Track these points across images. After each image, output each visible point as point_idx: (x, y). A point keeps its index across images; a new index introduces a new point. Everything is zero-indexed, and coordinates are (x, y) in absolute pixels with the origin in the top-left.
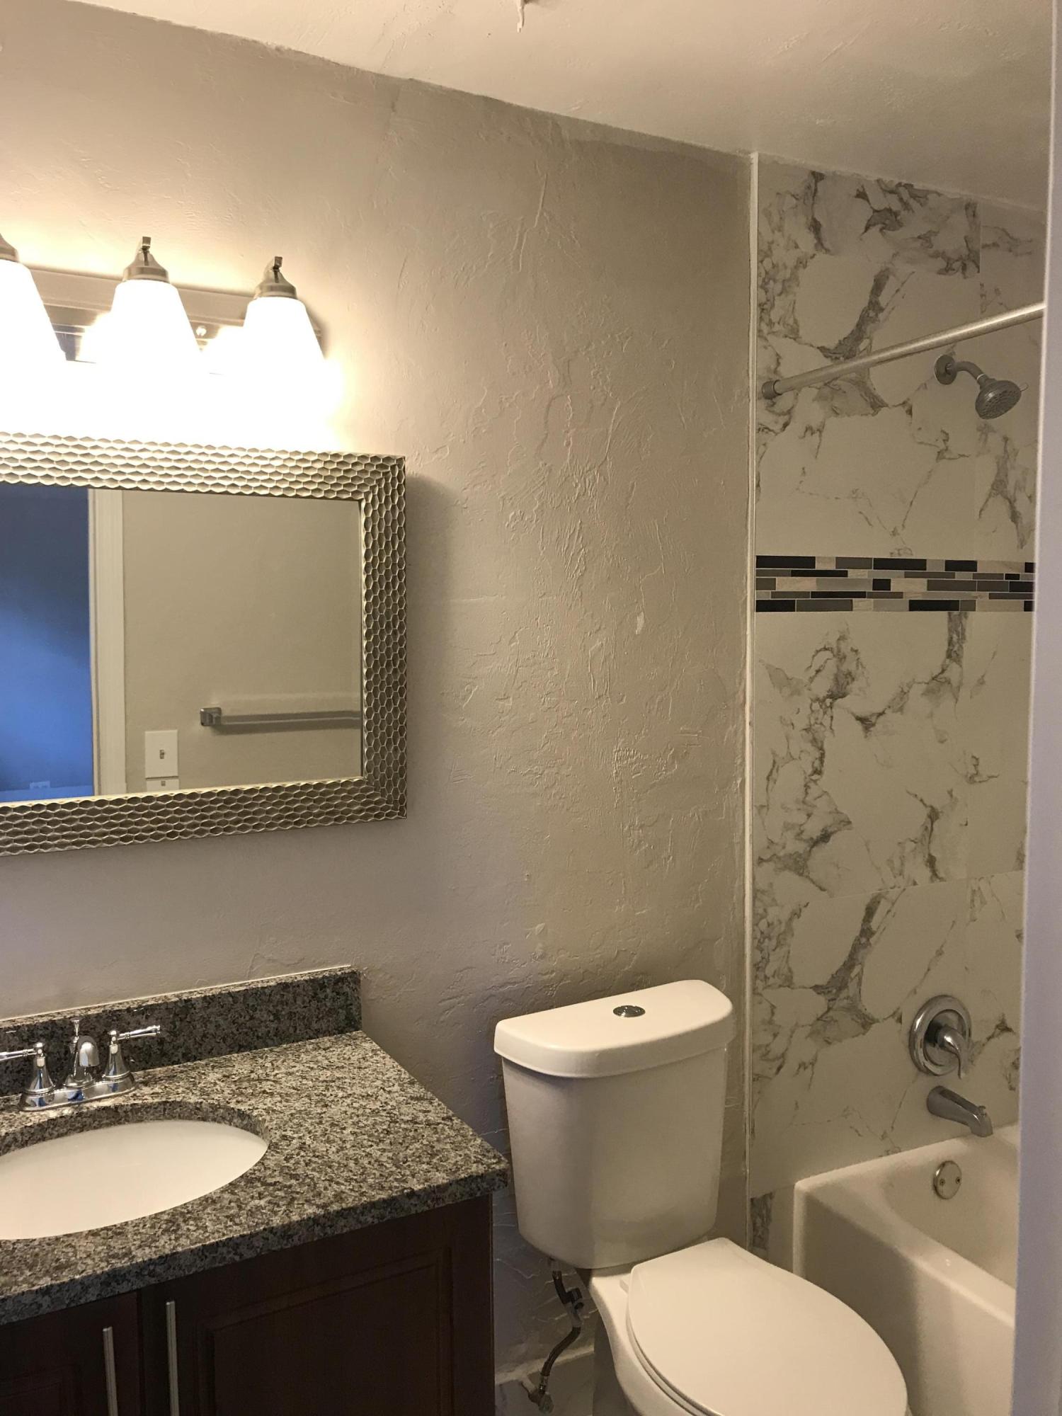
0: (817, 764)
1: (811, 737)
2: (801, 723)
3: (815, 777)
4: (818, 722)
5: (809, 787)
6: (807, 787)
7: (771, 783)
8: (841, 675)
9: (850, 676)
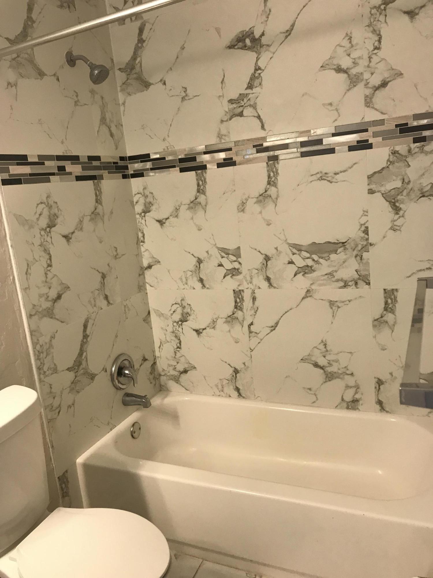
0: (49, 262)
1: (43, 249)
2: (37, 242)
3: (49, 268)
4: (45, 240)
5: (47, 274)
6: (46, 274)
7: (28, 276)
8: (51, 215)
9: (56, 216)
